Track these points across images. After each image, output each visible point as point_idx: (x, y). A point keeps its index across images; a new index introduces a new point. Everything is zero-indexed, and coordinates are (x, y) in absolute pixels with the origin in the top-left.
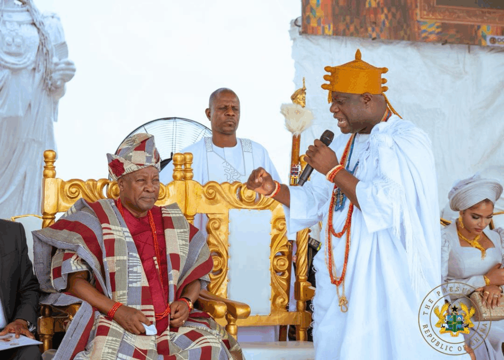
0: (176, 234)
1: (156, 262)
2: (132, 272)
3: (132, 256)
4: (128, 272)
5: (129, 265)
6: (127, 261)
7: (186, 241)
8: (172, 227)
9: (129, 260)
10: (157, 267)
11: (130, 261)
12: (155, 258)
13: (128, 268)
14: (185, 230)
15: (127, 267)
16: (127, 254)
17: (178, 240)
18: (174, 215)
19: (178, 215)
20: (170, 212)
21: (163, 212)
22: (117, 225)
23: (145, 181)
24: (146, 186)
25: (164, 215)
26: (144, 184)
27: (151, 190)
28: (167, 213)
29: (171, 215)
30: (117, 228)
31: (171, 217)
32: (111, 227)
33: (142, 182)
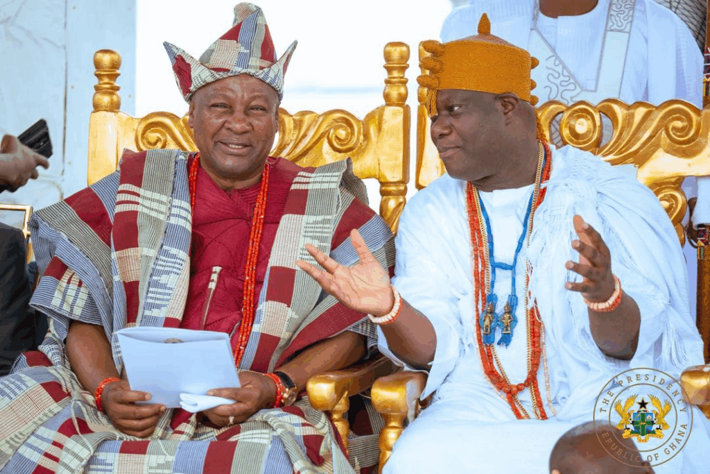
0: (304, 224)
1: (214, 277)
2: (157, 284)
3: (167, 254)
4: (149, 283)
5: (153, 269)
6: (153, 261)
7: (322, 239)
8: (301, 211)
9: (157, 259)
10: (212, 286)
11: (160, 262)
12: (217, 269)
13: (151, 275)
14: (329, 217)
15: (150, 271)
16: (159, 245)
17: (302, 239)
18: (317, 186)
19: (325, 186)
20: (311, 180)
21: (296, 179)
22: (161, 192)
23: (229, 107)
24: (230, 119)
25: (293, 187)
26: (225, 113)
27: (238, 126)
28: (303, 183)
29: (310, 187)
30: (157, 196)
31: (307, 190)
32: (141, 191)
33: (219, 109)
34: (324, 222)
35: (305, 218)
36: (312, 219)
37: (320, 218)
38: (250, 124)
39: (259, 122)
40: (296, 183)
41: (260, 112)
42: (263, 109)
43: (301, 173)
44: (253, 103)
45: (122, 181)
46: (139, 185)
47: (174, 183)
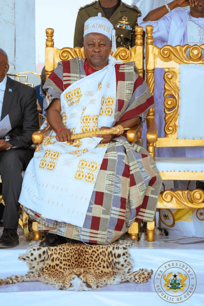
0: (125, 85)
7: (131, 90)
8: (123, 80)
14: (132, 82)
17: (125, 90)
18: (127, 71)
19: (130, 71)
20: (125, 68)
21: (120, 68)
22: (77, 73)
23: (94, 45)
24: (94, 48)
25: (120, 71)
26: (93, 47)
27: (97, 50)
28: (123, 70)
29: (125, 71)
30: (75, 75)
31: (124, 72)
32: (71, 75)
33: (92, 46)
34: (131, 84)
35: (125, 82)
36: (128, 82)
37: (130, 82)
38: (100, 50)
39: (103, 49)
40: (120, 70)
41: (104, 46)
42: (104, 45)
43: (121, 66)
44: (102, 43)
45: (64, 72)
46: (69, 72)
47: (80, 69)
